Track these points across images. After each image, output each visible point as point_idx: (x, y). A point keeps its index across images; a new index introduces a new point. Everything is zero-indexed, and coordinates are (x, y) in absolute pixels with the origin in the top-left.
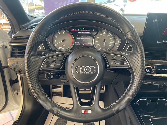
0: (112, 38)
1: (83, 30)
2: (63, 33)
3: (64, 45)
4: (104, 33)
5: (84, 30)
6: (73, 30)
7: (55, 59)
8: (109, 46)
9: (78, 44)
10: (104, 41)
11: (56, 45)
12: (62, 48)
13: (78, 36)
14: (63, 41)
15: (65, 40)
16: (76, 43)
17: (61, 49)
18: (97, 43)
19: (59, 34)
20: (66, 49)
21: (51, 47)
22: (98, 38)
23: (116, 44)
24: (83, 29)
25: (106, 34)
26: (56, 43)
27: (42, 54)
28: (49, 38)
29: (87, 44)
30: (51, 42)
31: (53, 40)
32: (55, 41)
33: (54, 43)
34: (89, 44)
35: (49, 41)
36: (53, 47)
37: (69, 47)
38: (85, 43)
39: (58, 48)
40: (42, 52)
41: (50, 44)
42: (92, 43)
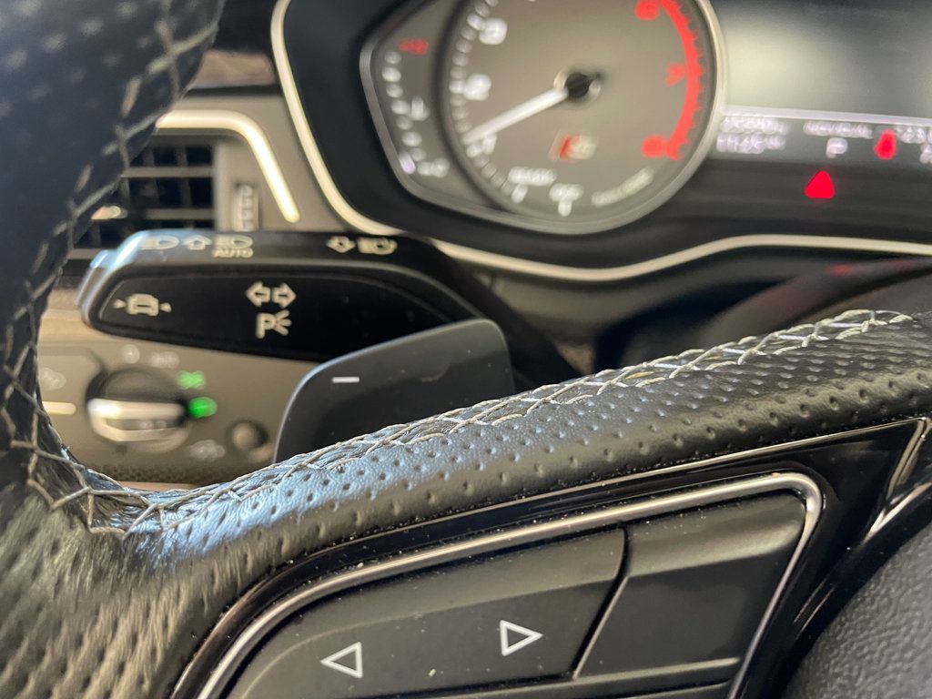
3: (582, 148)
7: (516, 640)
9: (764, 136)
11: (480, 141)
12: (553, 184)
14: (578, 87)
15: (599, 76)
17: (539, 200)
20: (599, 201)
21: (415, 163)
26: (483, 111)
27: (261, 333)
28: (402, 53)
29: (887, 144)
30: (426, 104)
31: (450, 79)
32: (471, 88)
33: (460, 115)
34: (920, 142)
35: (394, 92)
36: (438, 169)
37: (641, 180)
38: (863, 133)
39: (498, 181)
40: (257, 294)
41: (404, 125)
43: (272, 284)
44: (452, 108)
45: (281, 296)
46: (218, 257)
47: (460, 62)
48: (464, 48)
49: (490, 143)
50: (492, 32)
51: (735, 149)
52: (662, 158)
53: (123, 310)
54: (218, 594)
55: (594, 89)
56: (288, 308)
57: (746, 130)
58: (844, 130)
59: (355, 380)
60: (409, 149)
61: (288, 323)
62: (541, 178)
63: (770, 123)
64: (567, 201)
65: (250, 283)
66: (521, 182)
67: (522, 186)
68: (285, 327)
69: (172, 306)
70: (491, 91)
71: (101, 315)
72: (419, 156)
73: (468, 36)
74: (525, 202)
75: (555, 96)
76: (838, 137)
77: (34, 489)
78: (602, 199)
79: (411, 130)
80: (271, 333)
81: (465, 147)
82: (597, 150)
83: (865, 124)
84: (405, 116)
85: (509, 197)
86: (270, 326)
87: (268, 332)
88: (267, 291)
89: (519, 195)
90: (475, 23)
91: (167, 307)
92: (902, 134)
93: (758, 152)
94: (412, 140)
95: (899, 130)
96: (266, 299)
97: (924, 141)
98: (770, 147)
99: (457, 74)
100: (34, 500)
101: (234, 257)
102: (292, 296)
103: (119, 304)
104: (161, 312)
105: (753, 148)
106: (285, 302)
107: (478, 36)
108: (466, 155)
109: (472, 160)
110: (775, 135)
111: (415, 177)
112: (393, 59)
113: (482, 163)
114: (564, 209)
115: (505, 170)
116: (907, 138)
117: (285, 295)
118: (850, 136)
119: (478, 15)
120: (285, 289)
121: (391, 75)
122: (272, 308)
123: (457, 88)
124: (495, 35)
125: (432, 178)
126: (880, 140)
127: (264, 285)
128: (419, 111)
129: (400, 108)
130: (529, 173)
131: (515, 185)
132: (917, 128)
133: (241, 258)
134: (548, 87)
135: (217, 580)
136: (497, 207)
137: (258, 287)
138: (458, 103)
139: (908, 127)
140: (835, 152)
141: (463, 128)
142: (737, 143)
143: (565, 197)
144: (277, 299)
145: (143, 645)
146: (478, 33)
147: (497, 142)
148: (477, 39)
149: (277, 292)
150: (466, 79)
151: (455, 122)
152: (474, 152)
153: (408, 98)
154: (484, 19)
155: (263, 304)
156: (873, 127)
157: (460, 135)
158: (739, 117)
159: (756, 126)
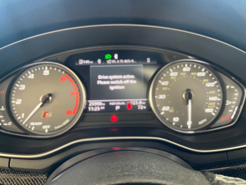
0: (212, 84)
1: (114, 61)
2: (46, 72)
4: (185, 69)
5: (116, 60)
6: (81, 62)
8: (207, 111)
9: (100, 106)
10: (189, 96)
12: (43, 125)
16: (92, 103)
17: (38, 129)
18: (164, 103)
19: (32, 76)
20: (56, 128)
22: (165, 86)
23: (228, 103)
24: (113, 58)
25: (191, 71)
29: (129, 105)
30: (4, 106)
31: (11, 100)
34: (137, 105)
37: (67, 121)
38: (123, 104)
42: (146, 100)
52: (72, 115)
58: (119, 103)
66: (33, 125)
76: (118, 105)
83: (123, 101)
89: (33, 128)
92: (132, 103)
98: (101, 109)
114: (46, 131)
116: (134, 104)
118: (120, 105)
126: (127, 105)
132: (136, 101)
139: (134, 101)
140: (118, 109)
143: (46, 128)
156: (125, 102)
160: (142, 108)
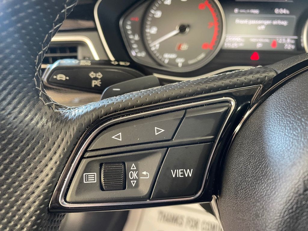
3: (184, 47)
7: (159, 131)
9: (238, 42)
11: (155, 46)
12: (176, 58)
13: (239, 13)
14: (182, 29)
15: (189, 26)
17: (172, 62)
19: (168, 2)
21: (136, 53)
26: (155, 37)
27: (93, 86)
28: (131, 21)
29: (274, 44)
30: (138, 35)
31: (146, 28)
32: (152, 30)
33: (149, 38)
34: (283, 43)
35: (130, 32)
36: (143, 54)
37: (202, 56)
38: (267, 41)
39: (160, 57)
40: (92, 75)
41: (132, 42)
42: (296, 37)
43: (96, 72)
44: (146, 36)
45: (98, 75)
46: (82, 65)
47: (148, 23)
48: (149, 19)
49: (158, 46)
50: (157, 14)
51: (230, 47)
52: (208, 50)
53: (56, 79)
54: (86, 123)
55: (187, 30)
56: (100, 79)
57: (233, 41)
58: (262, 40)
59: (119, 90)
60: (134, 49)
61: (100, 83)
62: (173, 56)
63: (240, 39)
64: (181, 63)
65: (90, 72)
66: (167, 57)
67: (167, 59)
68: (100, 84)
69: (69, 78)
70: (157, 31)
71: (50, 80)
72: (137, 51)
73: (151, 15)
74: (168, 63)
75: (176, 31)
76: (260, 42)
77: (41, 100)
78: (191, 62)
79: (134, 43)
80: (96, 86)
81: (150, 48)
82: (189, 47)
83: (268, 38)
84: (133, 39)
85: (164, 62)
86: (96, 84)
87: (95, 85)
88: (95, 74)
89: (166, 61)
90: (152, 11)
91: (68, 78)
92: (278, 41)
93: (236, 47)
94: (135, 46)
95: (278, 40)
96: (94, 76)
97: (285, 42)
98: (240, 46)
99: (148, 27)
100: (41, 102)
101: (86, 65)
102: (101, 76)
103: (55, 77)
104: (66, 79)
105: (235, 46)
106: (100, 77)
107: (153, 15)
108: (151, 50)
109: (153, 51)
110: (241, 42)
111: (136, 57)
112: (129, 23)
113: (155, 52)
114: (180, 65)
115: (162, 54)
116: (280, 42)
117: (99, 75)
118: (263, 42)
119: (153, 9)
120: (100, 74)
121: (129, 27)
122: (96, 79)
123: (148, 30)
124: (158, 15)
125: (141, 57)
126: (272, 43)
127: (94, 72)
128: (137, 38)
129: (131, 37)
130: (169, 55)
131: (165, 58)
132: (283, 39)
133: (88, 65)
134: (174, 29)
135: (86, 119)
136: (160, 65)
137: (92, 73)
138: (148, 35)
139: (280, 38)
140: (259, 47)
141: (150, 42)
142: (230, 45)
144: (97, 76)
145: (68, 134)
146: (153, 14)
147: (160, 46)
148: (153, 17)
149: (97, 74)
150: (150, 28)
151: (147, 40)
152: (153, 49)
153: (133, 34)
154: (155, 10)
155: (94, 78)
156: (270, 39)
157: (149, 44)
158: (231, 37)
159: (235, 40)
160: (289, 48)
